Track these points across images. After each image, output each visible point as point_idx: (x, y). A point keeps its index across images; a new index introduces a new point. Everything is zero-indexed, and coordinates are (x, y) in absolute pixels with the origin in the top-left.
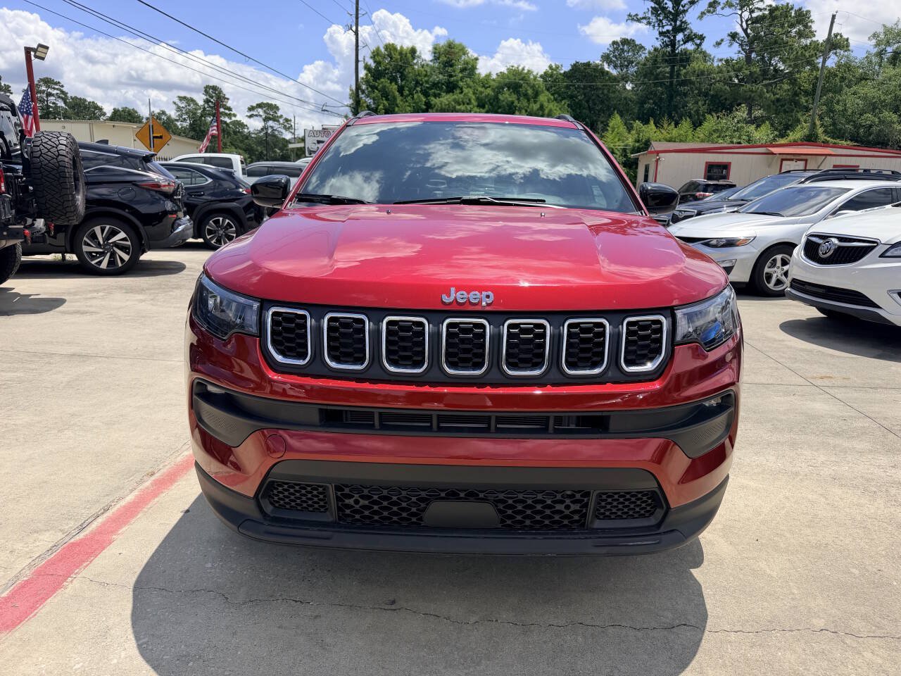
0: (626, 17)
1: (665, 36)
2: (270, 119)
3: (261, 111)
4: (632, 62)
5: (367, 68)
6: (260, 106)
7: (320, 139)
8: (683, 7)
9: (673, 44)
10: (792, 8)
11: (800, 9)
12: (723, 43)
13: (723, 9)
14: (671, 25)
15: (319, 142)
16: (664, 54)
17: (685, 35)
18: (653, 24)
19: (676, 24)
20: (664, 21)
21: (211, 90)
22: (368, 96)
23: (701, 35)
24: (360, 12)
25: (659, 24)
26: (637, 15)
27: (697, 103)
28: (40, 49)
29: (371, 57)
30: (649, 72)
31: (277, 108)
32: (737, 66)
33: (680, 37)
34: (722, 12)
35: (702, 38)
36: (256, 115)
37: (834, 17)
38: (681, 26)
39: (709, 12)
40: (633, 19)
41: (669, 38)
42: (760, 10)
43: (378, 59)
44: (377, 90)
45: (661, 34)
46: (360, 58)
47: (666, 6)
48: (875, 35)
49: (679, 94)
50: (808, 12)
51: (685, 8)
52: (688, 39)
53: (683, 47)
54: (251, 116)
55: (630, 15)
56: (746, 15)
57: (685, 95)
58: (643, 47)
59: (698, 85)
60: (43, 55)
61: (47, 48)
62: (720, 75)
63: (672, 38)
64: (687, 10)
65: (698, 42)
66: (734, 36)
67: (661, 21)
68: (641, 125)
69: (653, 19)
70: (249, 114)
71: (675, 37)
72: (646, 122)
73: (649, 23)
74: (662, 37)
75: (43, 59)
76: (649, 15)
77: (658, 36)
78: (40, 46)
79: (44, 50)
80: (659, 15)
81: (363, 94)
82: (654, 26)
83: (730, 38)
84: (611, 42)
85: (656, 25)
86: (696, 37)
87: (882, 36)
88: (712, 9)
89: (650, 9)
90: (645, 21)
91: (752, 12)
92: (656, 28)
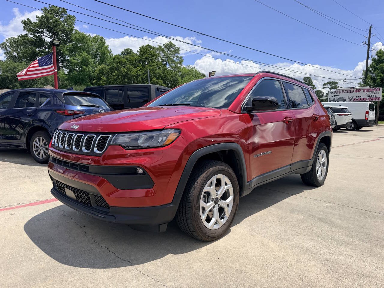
2: (333, 88)
3: (329, 86)
5: (374, 60)
6: (328, 83)
7: (336, 94)
15: (335, 96)
21: (306, 79)
22: (373, 73)
24: (371, 35)
28: (213, 72)
29: (376, 55)
31: (337, 83)
36: (327, 87)
43: (379, 55)
44: (378, 69)
46: (370, 56)
54: (324, 88)
60: (213, 74)
61: (215, 72)
70: (323, 87)
75: (214, 75)
78: (213, 71)
79: (214, 73)
81: (370, 72)
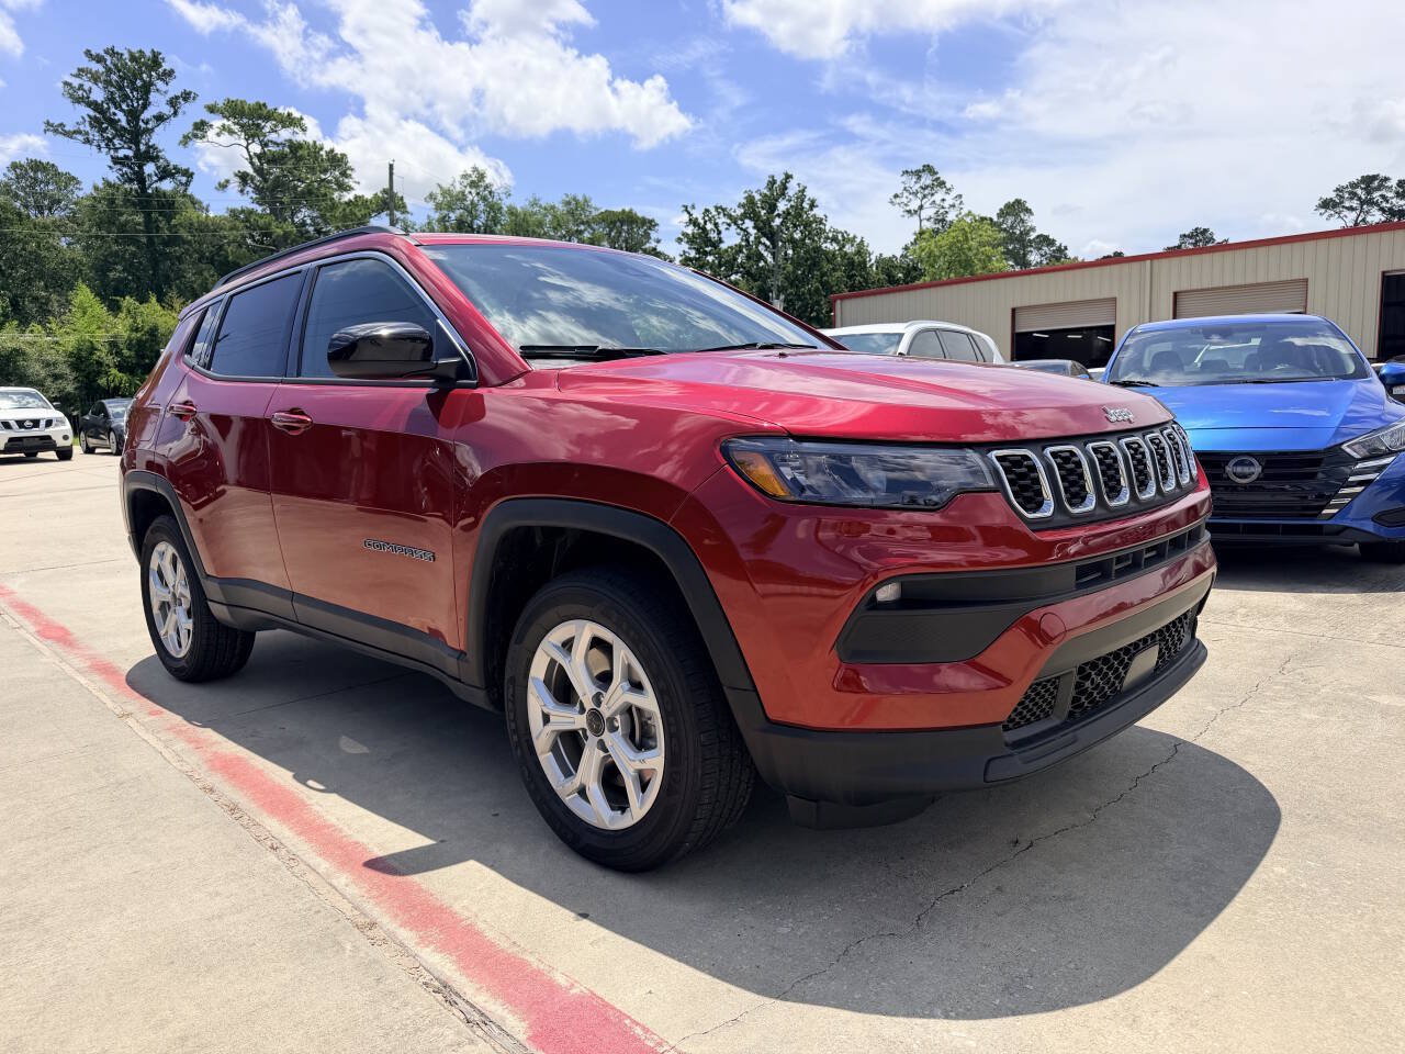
0: (43, 127)
1: (124, 165)
4: (59, 202)
8: (147, 123)
9: (140, 178)
10: (322, 149)
11: (332, 151)
12: (230, 186)
13: (218, 135)
14: (130, 148)
16: (127, 193)
17: (158, 168)
18: (95, 143)
19: (138, 149)
20: (116, 141)
23: (187, 170)
25: (107, 145)
26: (62, 125)
27: (200, 273)
30: (107, 220)
32: (262, 221)
33: (149, 168)
34: (216, 139)
35: (189, 174)
37: (391, 167)
38: (147, 152)
39: (196, 136)
40: (56, 131)
41: (130, 168)
42: (277, 144)
45: (116, 160)
47: (116, 118)
48: (432, 197)
49: (167, 256)
50: (343, 155)
51: (150, 126)
52: (165, 173)
53: (158, 184)
55: (48, 123)
56: (256, 148)
57: (179, 259)
58: (74, 178)
59: (196, 246)
62: (235, 232)
63: (136, 169)
64: (152, 130)
65: (184, 179)
66: (243, 177)
67: (110, 140)
68: (137, 304)
69: (95, 135)
71: (141, 167)
72: (143, 300)
73: (87, 141)
74: (118, 166)
76: (87, 128)
77: (111, 164)
80: (105, 130)
82: (99, 147)
83: (237, 179)
84: (9, 164)
85: (103, 145)
86: (178, 172)
87: (440, 198)
88: (199, 133)
89: (87, 119)
90: (80, 137)
91: (264, 145)
92: (105, 150)
